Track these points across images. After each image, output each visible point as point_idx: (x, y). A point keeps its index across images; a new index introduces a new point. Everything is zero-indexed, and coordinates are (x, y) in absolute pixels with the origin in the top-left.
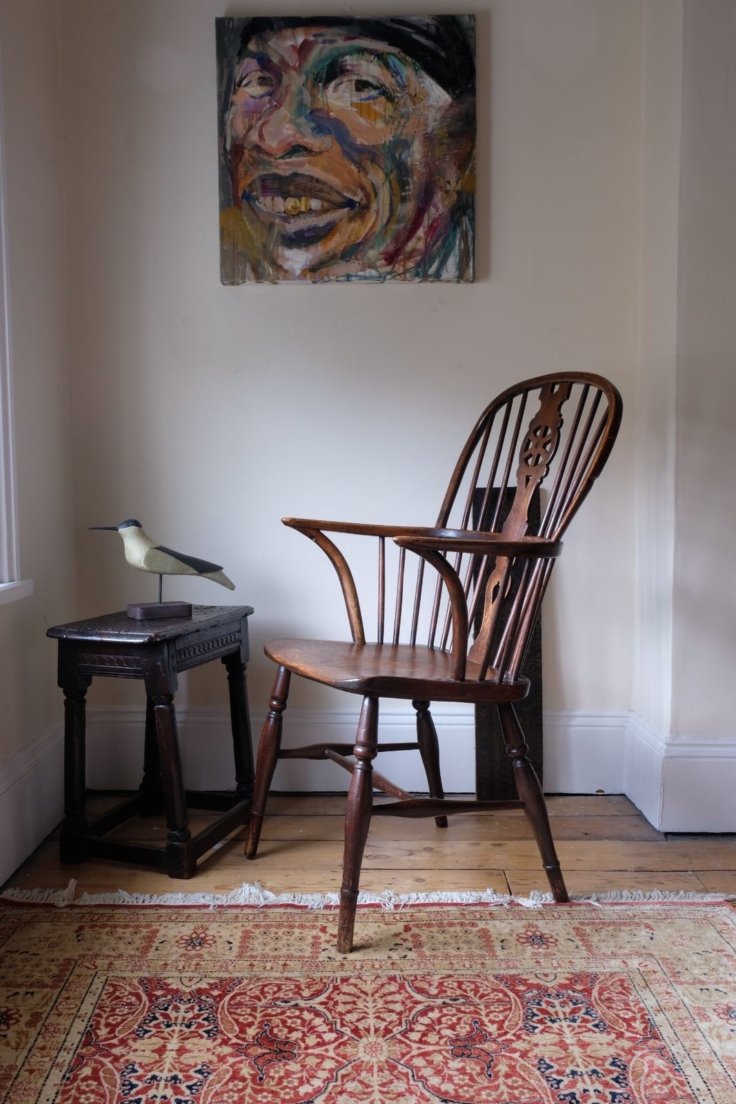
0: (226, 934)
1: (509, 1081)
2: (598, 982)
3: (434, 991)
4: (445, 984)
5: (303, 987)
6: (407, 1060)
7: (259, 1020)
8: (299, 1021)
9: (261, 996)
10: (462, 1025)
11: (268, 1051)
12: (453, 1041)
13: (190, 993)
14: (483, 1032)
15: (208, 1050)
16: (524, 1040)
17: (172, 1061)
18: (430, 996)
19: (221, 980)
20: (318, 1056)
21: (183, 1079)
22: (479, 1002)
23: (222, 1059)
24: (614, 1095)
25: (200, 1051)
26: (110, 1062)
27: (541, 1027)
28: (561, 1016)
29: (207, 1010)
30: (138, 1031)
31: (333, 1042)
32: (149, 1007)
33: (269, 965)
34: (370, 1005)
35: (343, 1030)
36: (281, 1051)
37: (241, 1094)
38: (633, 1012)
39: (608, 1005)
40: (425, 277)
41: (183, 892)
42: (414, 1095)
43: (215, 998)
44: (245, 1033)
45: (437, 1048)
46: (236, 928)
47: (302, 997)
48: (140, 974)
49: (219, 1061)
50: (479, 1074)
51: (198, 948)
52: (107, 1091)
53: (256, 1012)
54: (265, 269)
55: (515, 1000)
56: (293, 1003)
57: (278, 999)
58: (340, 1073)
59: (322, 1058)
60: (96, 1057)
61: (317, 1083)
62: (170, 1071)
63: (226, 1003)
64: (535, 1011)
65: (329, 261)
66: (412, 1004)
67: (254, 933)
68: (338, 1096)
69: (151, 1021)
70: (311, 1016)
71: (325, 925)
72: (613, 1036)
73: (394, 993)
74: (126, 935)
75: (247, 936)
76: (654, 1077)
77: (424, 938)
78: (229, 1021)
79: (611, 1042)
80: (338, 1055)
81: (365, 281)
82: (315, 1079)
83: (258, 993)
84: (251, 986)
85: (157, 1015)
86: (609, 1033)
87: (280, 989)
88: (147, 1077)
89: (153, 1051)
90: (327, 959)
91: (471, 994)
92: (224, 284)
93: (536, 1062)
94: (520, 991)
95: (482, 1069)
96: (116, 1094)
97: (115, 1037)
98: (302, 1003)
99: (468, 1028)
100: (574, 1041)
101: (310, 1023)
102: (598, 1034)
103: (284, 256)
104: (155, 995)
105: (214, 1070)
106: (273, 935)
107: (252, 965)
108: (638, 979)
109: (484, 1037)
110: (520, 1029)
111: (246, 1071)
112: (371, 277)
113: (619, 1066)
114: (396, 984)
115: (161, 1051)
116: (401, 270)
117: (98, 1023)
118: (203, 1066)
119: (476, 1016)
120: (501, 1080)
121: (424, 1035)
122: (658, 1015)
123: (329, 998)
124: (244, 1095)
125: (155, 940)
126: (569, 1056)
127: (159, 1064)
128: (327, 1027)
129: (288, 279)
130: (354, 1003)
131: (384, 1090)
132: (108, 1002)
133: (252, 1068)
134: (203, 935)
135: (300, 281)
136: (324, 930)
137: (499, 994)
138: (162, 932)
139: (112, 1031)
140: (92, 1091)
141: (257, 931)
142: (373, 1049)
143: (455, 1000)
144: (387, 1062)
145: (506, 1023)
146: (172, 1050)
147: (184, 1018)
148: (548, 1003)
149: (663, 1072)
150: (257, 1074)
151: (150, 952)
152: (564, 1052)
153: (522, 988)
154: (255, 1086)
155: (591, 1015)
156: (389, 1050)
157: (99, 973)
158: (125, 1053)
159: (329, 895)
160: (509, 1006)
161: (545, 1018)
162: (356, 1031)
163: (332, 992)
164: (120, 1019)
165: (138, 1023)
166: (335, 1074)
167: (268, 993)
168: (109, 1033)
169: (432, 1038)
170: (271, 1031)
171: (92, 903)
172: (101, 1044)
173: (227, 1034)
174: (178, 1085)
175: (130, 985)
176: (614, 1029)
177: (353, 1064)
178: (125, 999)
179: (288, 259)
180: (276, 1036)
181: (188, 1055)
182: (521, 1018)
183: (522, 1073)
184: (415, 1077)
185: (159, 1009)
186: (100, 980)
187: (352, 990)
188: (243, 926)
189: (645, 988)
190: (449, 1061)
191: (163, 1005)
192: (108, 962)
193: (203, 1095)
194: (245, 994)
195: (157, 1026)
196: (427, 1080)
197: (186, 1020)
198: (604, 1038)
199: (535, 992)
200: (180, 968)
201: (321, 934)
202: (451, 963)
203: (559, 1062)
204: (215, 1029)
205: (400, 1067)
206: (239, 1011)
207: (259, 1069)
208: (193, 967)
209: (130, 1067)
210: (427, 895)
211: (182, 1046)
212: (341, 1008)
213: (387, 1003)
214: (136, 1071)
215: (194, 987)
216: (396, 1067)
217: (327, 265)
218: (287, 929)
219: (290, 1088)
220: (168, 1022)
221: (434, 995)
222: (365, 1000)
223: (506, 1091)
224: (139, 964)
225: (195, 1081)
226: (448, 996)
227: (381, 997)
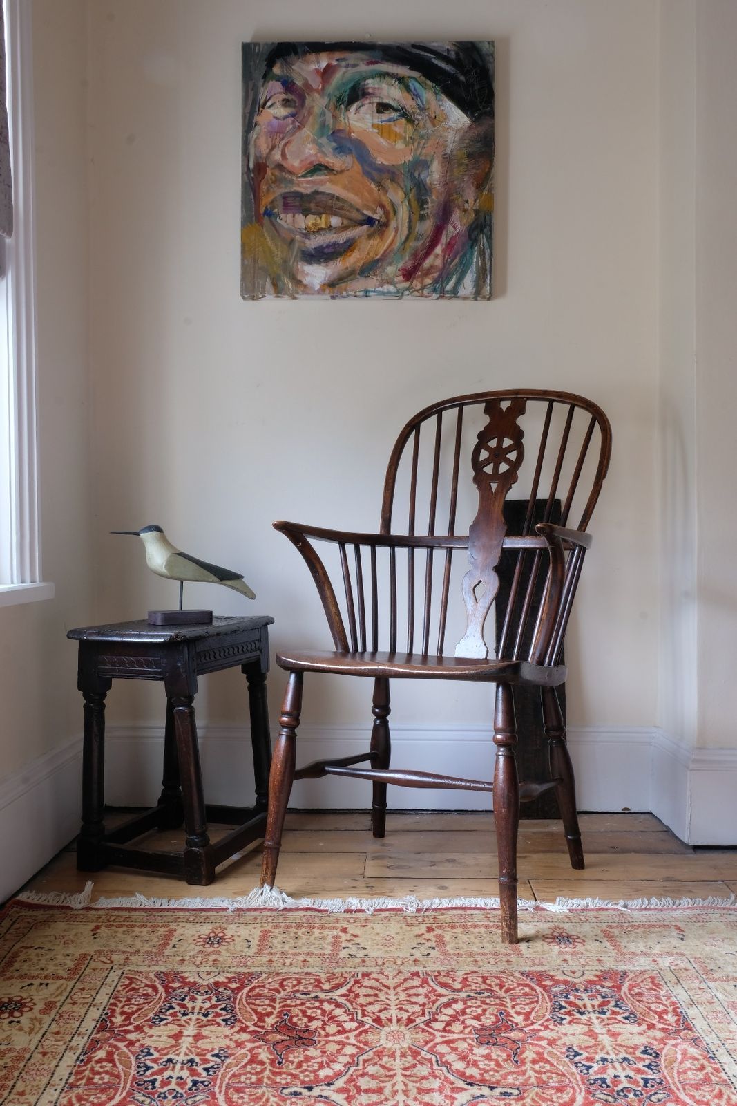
0: (244, 932)
1: (537, 1067)
2: (627, 979)
3: (457, 986)
4: (470, 979)
5: (323, 981)
6: (430, 1047)
7: (277, 1010)
8: (319, 1012)
9: (280, 989)
10: (487, 1015)
11: (288, 1038)
12: (478, 1030)
13: (207, 985)
14: (509, 1023)
15: (226, 1036)
16: (552, 1030)
17: (189, 1046)
18: (453, 990)
19: (240, 974)
20: (338, 1043)
21: (200, 1062)
22: (505, 995)
23: (240, 1045)
24: (646, 1081)
25: (217, 1037)
26: (125, 1046)
27: (568, 1018)
28: (590, 1009)
29: (225, 1000)
30: (153, 1018)
31: (355, 1030)
32: (166, 998)
33: (288, 962)
34: (392, 997)
35: (364, 1019)
36: (301, 1038)
37: (260, 1076)
38: (665, 1005)
39: (638, 998)
40: (442, 294)
41: (201, 897)
42: (438, 1079)
43: (232, 990)
44: (264, 1022)
45: (461, 1036)
46: (255, 928)
47: (322, 990)
48: (157, 968)
49: (237, 1046)
50: (505, 1061)
51: (216, 946)
52: (122, 1072)
53: (275, 1003)
54: (284, 284)
55: (542, 994)
56: (313, 995)
57: (298, 991)
58: (361, 1059)
59: (343, 1044)
60: (111, 1041)
61: (338, 1067)
62: (186, 1054)
63: (244, 996)
64: (563, 1004)
65: (347, 277)
66: (435, 997)
67: (273, 932)
68: (360, 1078)
69: (167, 1010)
70: (332, 1007)
71: (345, 926)
72: (644, 1027)
73: (417, 987)
74: (143, 934)
75: (265, 935)
76: (688, 1064)
77: (447, 938)
78: (246, 1011)
79: (642, 1032)
80: (359, 1042)
81: (383, 297)
82: (335, 1064)
83: (277, 986)
84: (270, 980)
85: (174, 1005)
86: (640, 1024)
87: (299, 982)
88: (163, 1060)
89: (169, 1037)
90: (348, 956)
91: (497, 988)
92: (244, 299)
93: (564, 1050)
94: (547, 986)
95: (509, 1056)
96: (131, 1075)
97: (131, 1024)
98: (322, 996)
99: (493, 1019)
100: (604, 1030)
101: (330, 1013)
102: (629, 1025)
103: (303, 271)
104: (171, 987)
105: (233, 1055)
106: (292, 935)
107: (271, 961)
108: (669, 977)
109: (510, 1027)
110: (548, 1020)
111: (264, 1055)
112: (389, 293)
113: (651, 1055)
114: (419, 979)
115: (178, 1036)
116: (419, 286)
117: (113, 1011)
118: (220, 1051)
119: (501, 1008)
120: (528, 1066)
121: (448, 1024)
122: (691, 1008)
123: (350, 991)
124: (263, 1077)
125: (173, 938)
126: (599, 1045)
127: (175, 1049)
128: (349, 1017)
129: (308, 294)
130: (376, 995)
131: (407, 1073)
132: (124, 993)
133: (271, 1053)
134: (221, 935)
135: (320, 296)
136: (344, 930)
137: (525, 988)
138: (180, 931)
139: (128, 1018)
140: (107, 1072)
141: (276, 931)
142: (396, 1036)
143: (480, 993)
144: (410, 1048)
145: (533, 1014)
146: (189, 1036)
147: (201, 1008)
148: (576, 997)
149: (697, 1059)
150: (276, 1059)
151: (166, 949)
152: (593, 1041)
153: (548, 983)
154: (274, 1069)
155: (621, 1008)
156: (412, 1039)
157: (115, 967)
158: (141, 1039)
159: (350, 900)
160: (536, 999)
161: (573, 1010)
162: (378, 1020)
163: (353, 986)
164: (135, 1008)
165: (154, 1012)
166: (356, 1059)
167: (287, 986)
168: (125, 1020)
169: (457, 1027)
170: (290, 1020)
171: (109, 906)
172: (116, 1029)
173: (245, 1022)
174: (194, 1067)
175: (146, 978)
176: (645, 1021)
177: (375, 1050)
178: (141, 991)
179: (307, 274)
180: (295, 1024)
181: (205, 1041)
182: (549, 1010)
183: (550, 1059)
184: (439, 1062)
185: (176, 999)
186: (115, 973)
187: (373, 983)
188: (262, 926)
189: (676, 984)
190: (474, 1048)
191: (180, 996)
192: (125, 957)
193: (220, 1076)
194: (264, 986)
195: (174, 1015)
196: (451, 1065)
197: (203, 1010)
198: (636, 1029)
199: (563, 987)
200: (198, 963)
201: (341, 934)
202: (476, 961)
203: (588, 1051)
204: (233, 1018)
205: (423, 1053)
206: (257, 1002)
207: (277, 1054)
208: (211, 963)
209: (146, 1051)
210: (450, 901)
211: (199, 1033)
212: (362, 1000)
213: (409, 996)
214: (152, 1055)
215: (212, 980)
216: (419, 1053)
217: (346, 280)
218: (307, 930)
219: (311, 1072)
220: (185, 1011)
221: (458, 990)
222: (387, 993)
223: (533, 1076)
224: (156, 959)
225: (212, 1064)
226: (472, 990)
227: (404, 991)
